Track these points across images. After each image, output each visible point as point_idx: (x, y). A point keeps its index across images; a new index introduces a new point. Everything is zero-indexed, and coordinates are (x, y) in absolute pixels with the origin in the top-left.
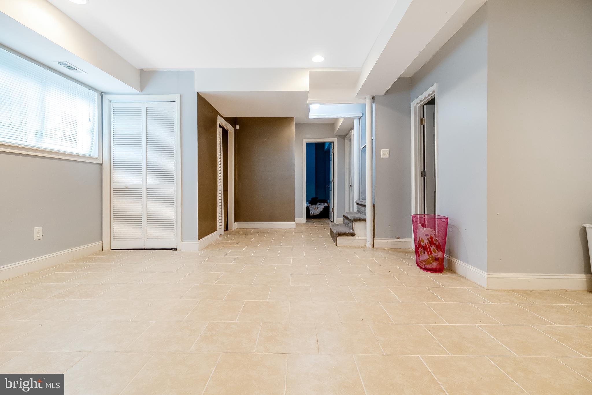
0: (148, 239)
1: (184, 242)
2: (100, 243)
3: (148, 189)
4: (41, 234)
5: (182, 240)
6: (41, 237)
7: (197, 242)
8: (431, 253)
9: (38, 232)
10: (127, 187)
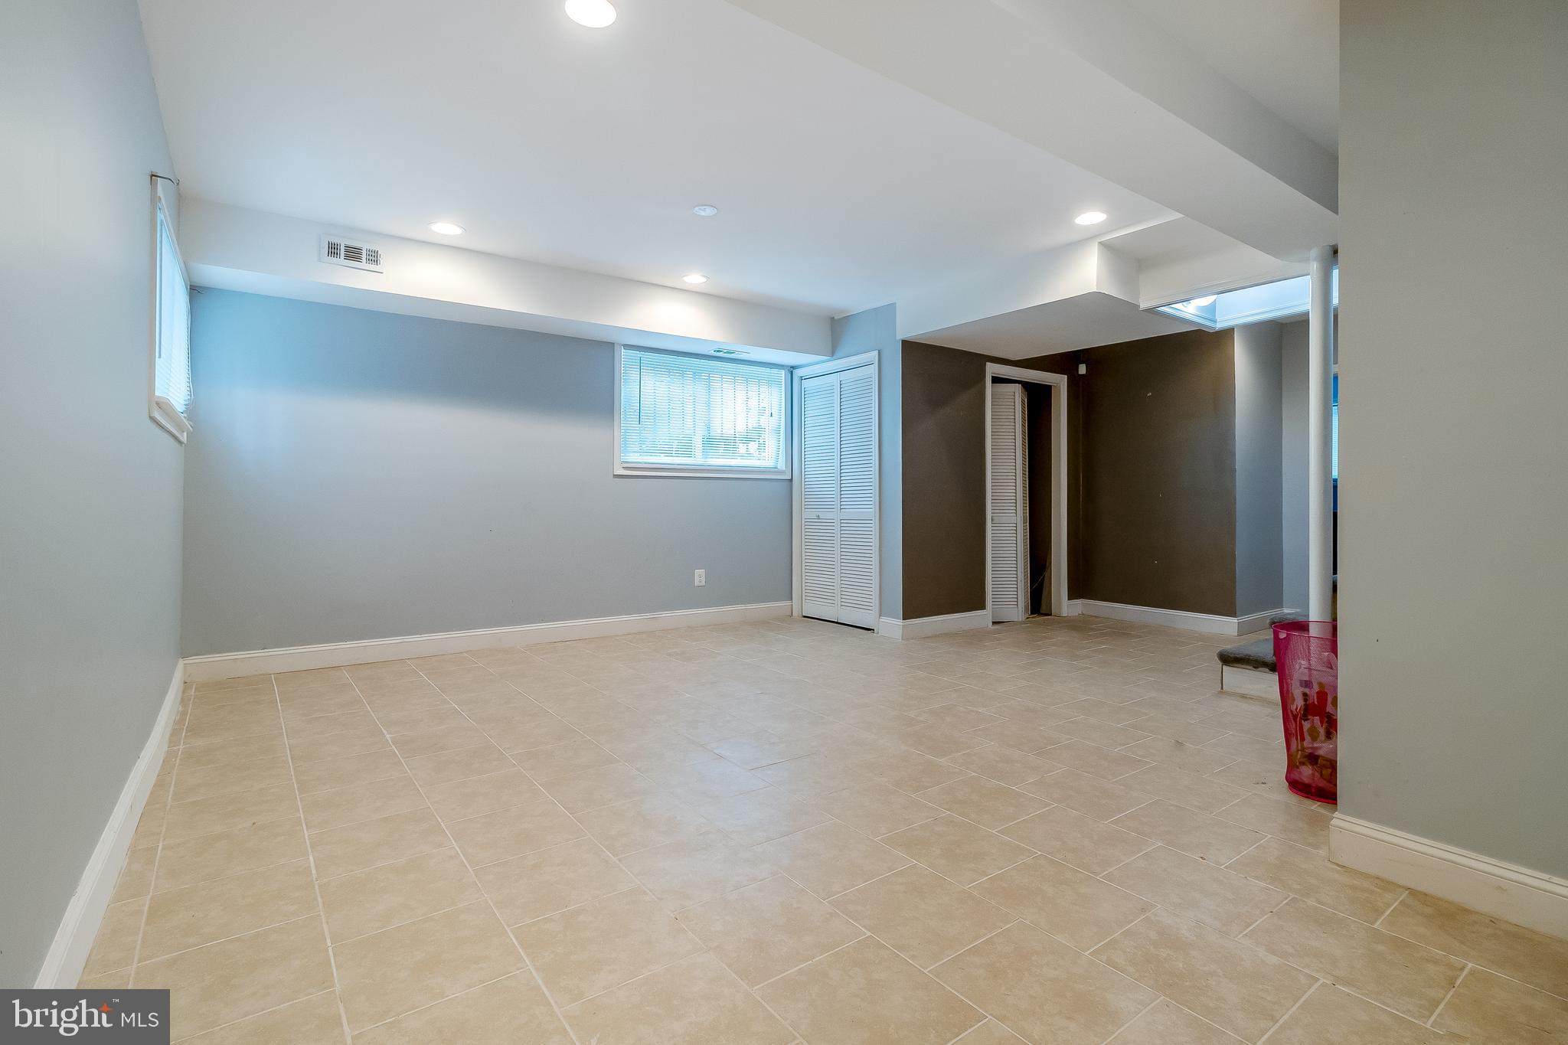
0: (842, 607)
1: (884, 619)
2: (788, 603)
3: (842, 521)
4: (703, 579)
5: (880, 616)
6: (703, 583)
7: (900, 622)
8: (1303, 739)
9: (700, 576)
10: (819, 516)
